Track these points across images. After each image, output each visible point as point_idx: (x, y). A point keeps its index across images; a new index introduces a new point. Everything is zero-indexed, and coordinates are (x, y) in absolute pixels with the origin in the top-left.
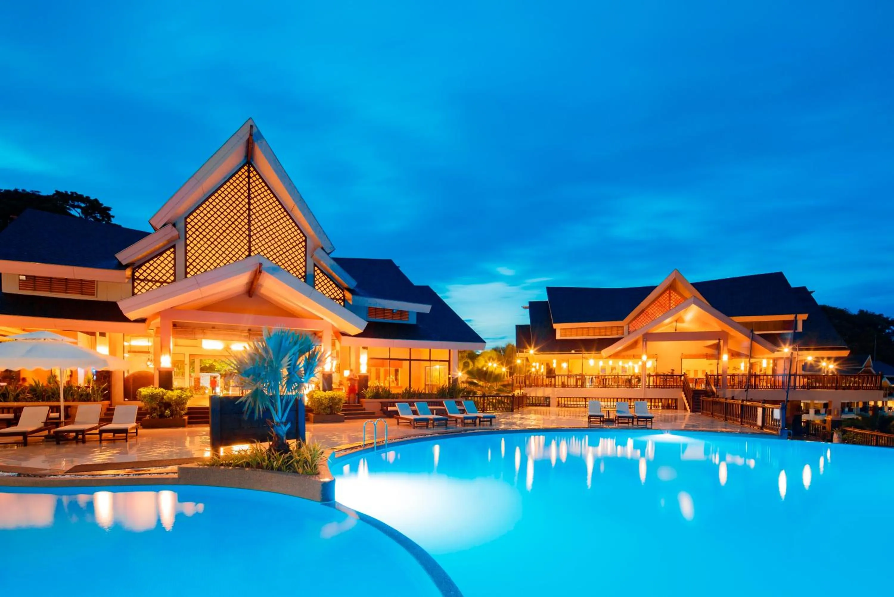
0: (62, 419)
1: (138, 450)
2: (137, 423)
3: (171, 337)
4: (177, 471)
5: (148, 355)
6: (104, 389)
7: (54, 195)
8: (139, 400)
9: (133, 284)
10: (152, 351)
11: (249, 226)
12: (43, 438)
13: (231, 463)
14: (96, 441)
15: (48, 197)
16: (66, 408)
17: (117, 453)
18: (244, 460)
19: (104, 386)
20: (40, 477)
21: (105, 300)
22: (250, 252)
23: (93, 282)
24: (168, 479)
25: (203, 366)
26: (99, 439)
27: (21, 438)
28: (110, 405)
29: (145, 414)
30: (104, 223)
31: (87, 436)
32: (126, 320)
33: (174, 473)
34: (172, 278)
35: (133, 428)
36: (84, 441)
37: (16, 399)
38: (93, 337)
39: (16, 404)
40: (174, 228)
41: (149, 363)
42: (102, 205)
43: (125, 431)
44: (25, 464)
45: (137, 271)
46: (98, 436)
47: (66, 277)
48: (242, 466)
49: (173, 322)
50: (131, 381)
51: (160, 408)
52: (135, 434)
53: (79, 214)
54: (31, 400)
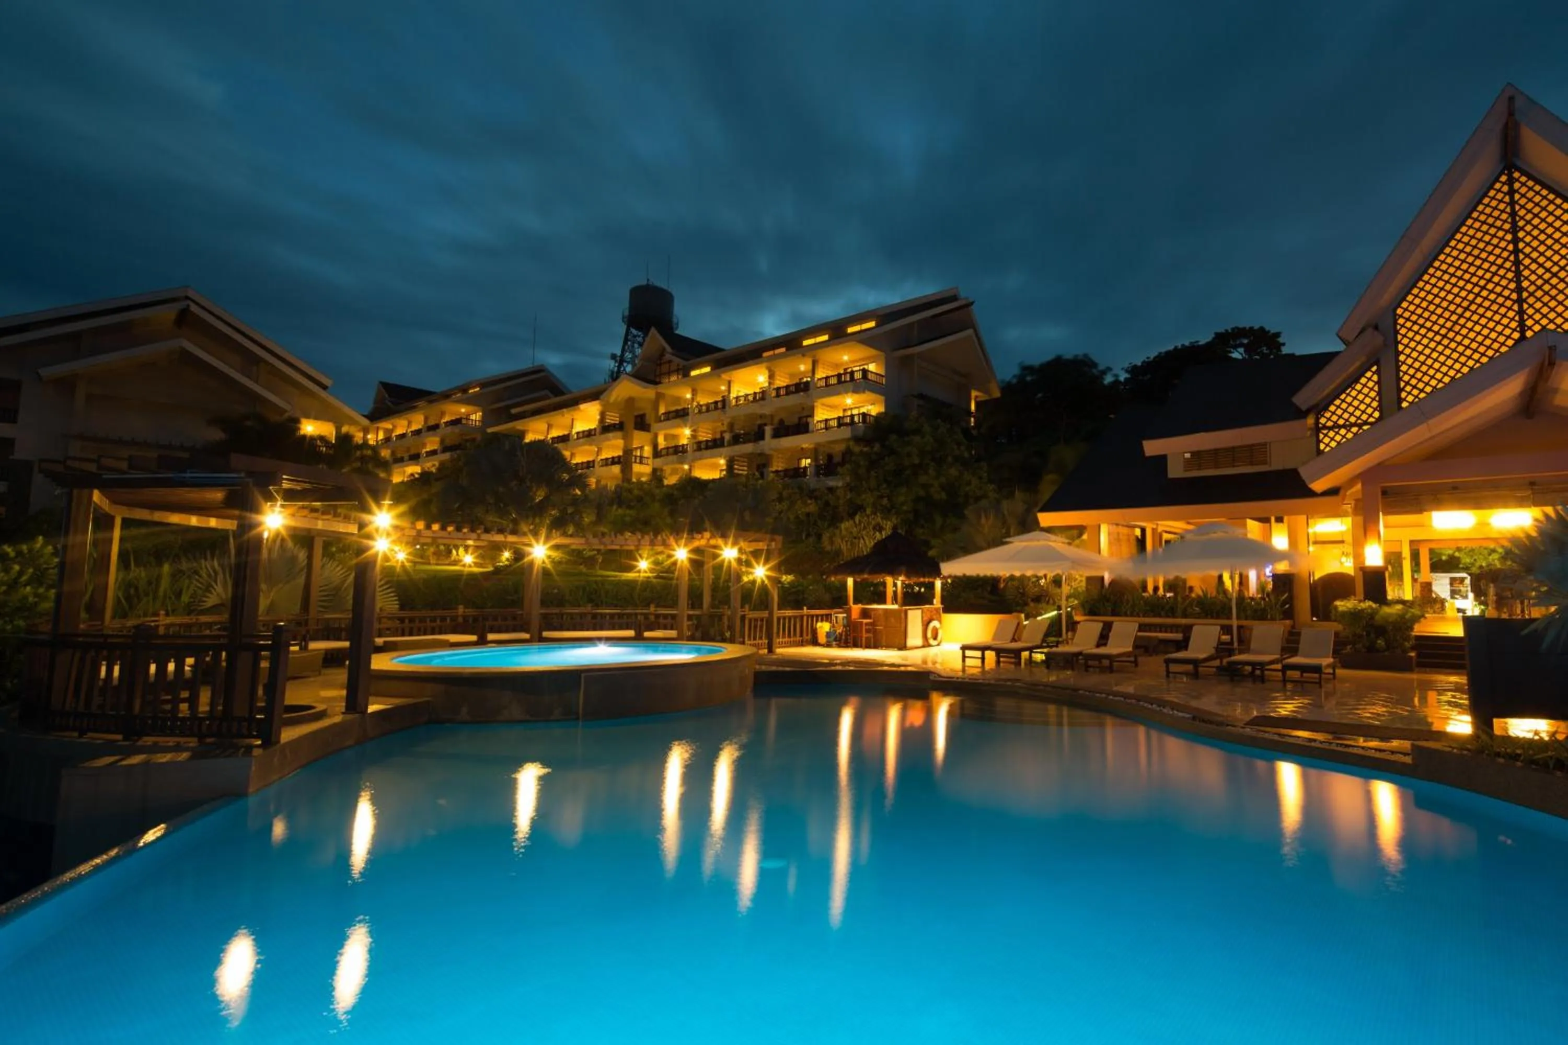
0: (1236, 645)
1: (1338, 703)
2: (1334, 658)
3: (1381, 513)
4: (1410, 752)
5: (1340, 546)
6: (1285, 603)
7: (1214, 339)
8: (1335, 621)
9: (1318, 436)
10: (1349, 538)
11: (1519, 283)
12: (1214, 669)
13: (1519, 755)
14: (1278, 681)
15: (1208, 344)
16: (1240, 627)
17: (1309, 704)
18: (1550, 753)
19: (1283, 598)
20: (1217, 725)
21: (1281, 468)
22: (1523, 332)
23: (1265, 444)
24: (1394, 762)
25: (1435, 560)
26: (1281, 679)
27: (1190, 667)
28: (1293, 627)
29: (1345, 644)
30: (1272, 357)
31: (1266, 672)
32: (1312, 494)
33: (1405, 754)
34: (1377, 414)
35: (1328, 666)
36: (1262, 679)
37: (1185, 616)
38: (1268, 525)
39: (1184, 621)
40: (1376, 333)
41: (1344, 559)
42: (1269, 332)
43: (1317, 669)
44: (1194, 703)
45: (1323, 416)
46: (1280, 674)
47: (1231, 445)
48: (1547, 766)
49: (1382, 487)
50: (1319, 589)
51: (1368, 634)
52: (1331, 676)
53: (1241, 354)
54: (1198, 616)
